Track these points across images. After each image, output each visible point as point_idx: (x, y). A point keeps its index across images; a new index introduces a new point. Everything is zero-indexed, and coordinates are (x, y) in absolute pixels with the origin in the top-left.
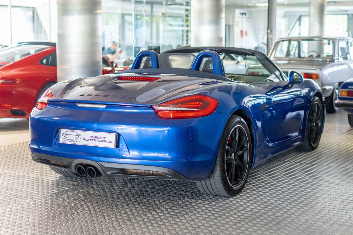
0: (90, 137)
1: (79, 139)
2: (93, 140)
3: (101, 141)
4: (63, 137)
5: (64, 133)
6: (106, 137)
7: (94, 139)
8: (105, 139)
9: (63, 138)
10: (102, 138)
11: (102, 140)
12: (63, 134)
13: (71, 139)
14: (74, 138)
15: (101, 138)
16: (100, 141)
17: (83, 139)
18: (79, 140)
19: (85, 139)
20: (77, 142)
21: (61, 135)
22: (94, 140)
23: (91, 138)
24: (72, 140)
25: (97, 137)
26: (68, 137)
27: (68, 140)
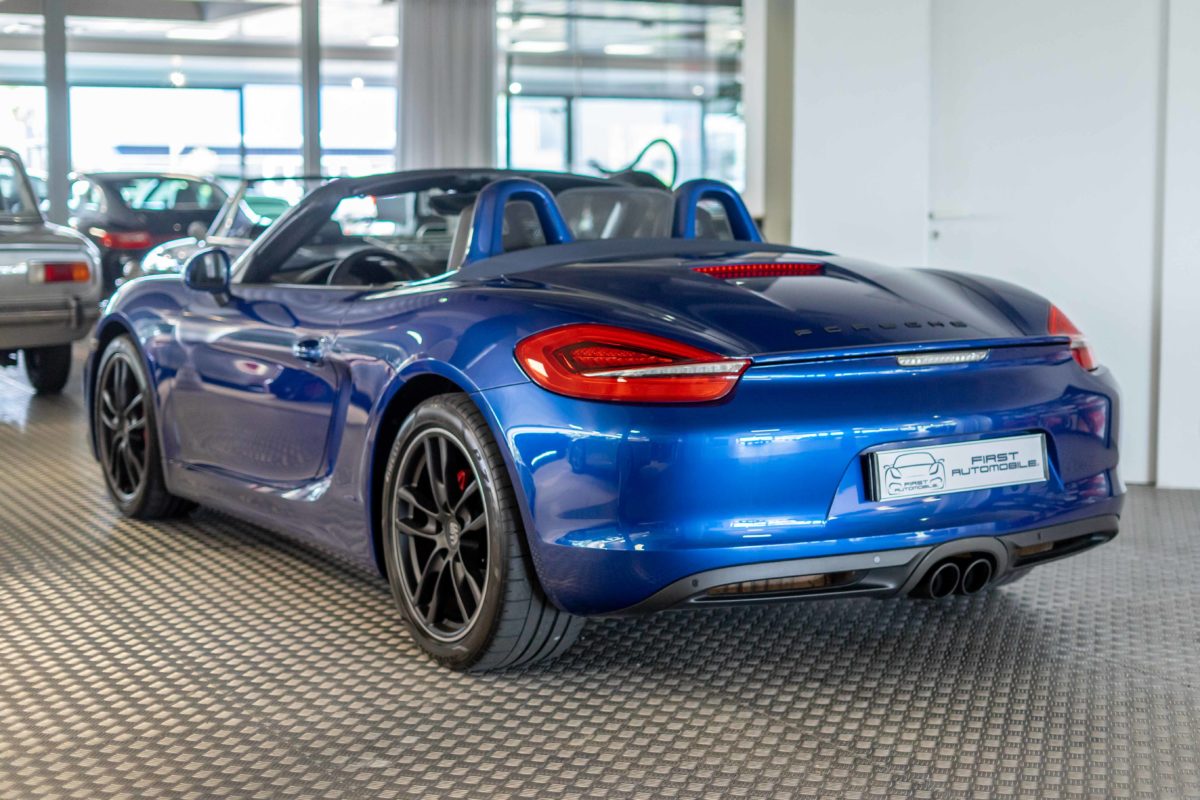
0: (973, 461)
1: (940, 474)
2: (983, 469)
3: (1005, 467)
4: (890, 479)
5: (891, 463)
6: (1017, 453)
7: (986, 464)
8: (1018, 459)
9: (888, 484)
10: (1008, 456)
11: (1007, 462)
12: (888, 468)
13: (917, 479)
14: (924, 474)
15: (1003, 457)
16: (1002, 467)
17: (954, 472)
18: (943, 478)
19: (959, 471)
20: (935, 485)
21: (882, 471)
22: (986, 469)
23: (976, 464)
24: (920, 483)
25: (993, 457)
26: (907, 475)
27: (906, 484)
